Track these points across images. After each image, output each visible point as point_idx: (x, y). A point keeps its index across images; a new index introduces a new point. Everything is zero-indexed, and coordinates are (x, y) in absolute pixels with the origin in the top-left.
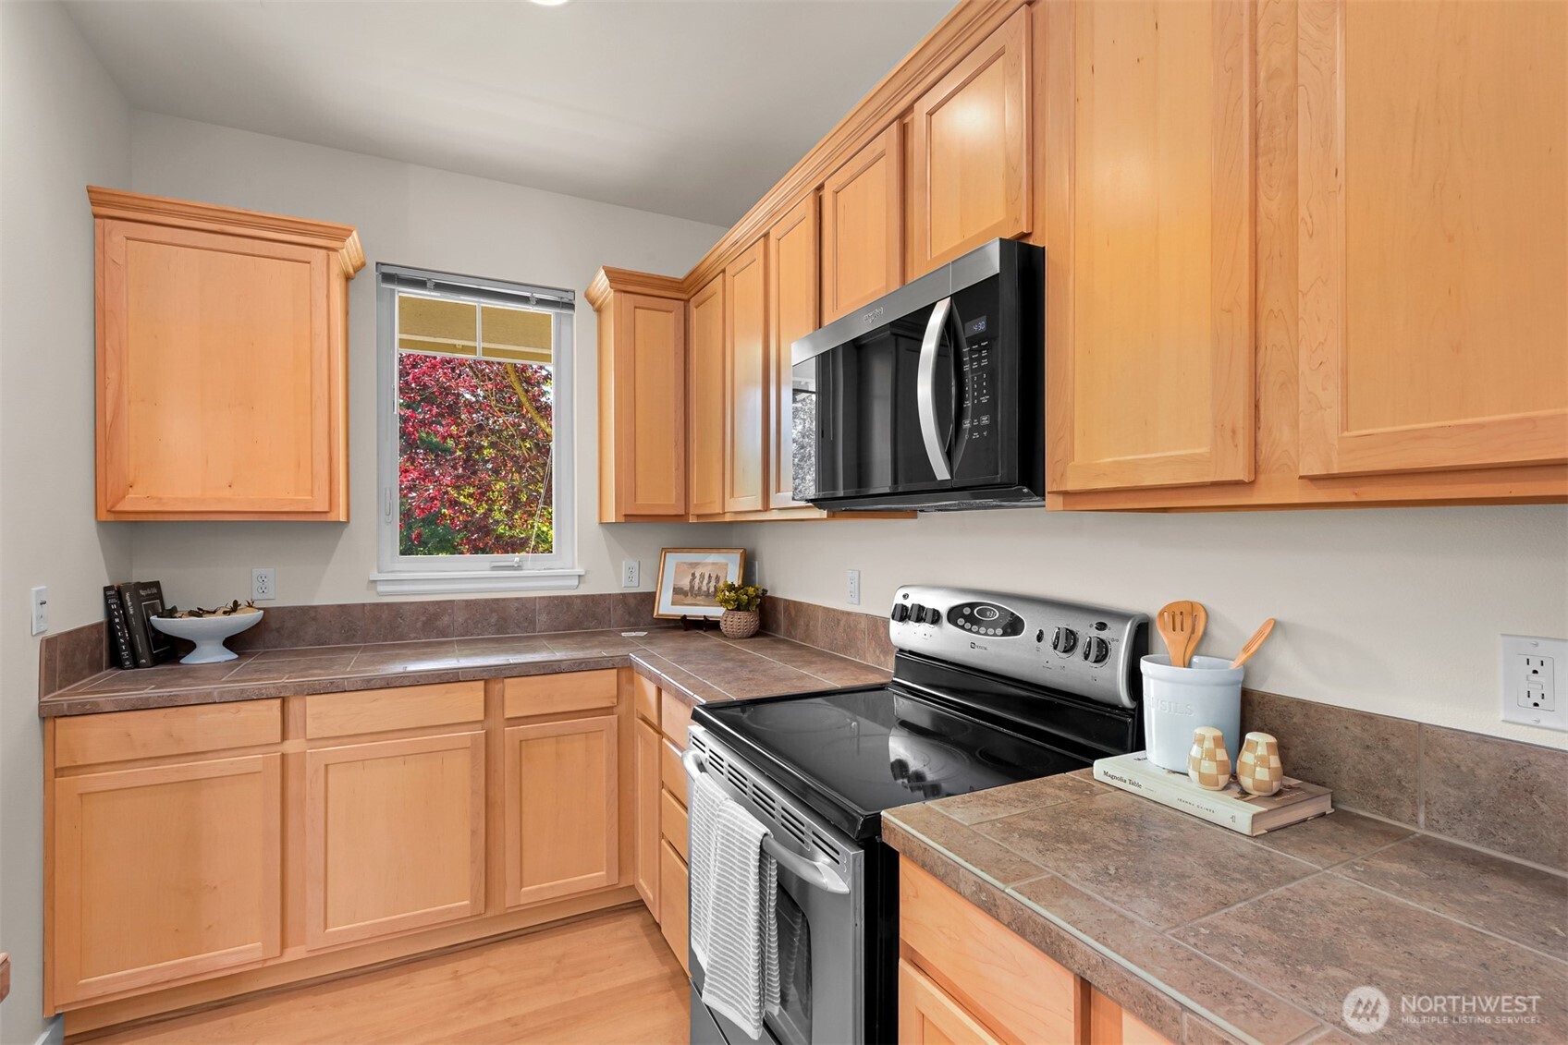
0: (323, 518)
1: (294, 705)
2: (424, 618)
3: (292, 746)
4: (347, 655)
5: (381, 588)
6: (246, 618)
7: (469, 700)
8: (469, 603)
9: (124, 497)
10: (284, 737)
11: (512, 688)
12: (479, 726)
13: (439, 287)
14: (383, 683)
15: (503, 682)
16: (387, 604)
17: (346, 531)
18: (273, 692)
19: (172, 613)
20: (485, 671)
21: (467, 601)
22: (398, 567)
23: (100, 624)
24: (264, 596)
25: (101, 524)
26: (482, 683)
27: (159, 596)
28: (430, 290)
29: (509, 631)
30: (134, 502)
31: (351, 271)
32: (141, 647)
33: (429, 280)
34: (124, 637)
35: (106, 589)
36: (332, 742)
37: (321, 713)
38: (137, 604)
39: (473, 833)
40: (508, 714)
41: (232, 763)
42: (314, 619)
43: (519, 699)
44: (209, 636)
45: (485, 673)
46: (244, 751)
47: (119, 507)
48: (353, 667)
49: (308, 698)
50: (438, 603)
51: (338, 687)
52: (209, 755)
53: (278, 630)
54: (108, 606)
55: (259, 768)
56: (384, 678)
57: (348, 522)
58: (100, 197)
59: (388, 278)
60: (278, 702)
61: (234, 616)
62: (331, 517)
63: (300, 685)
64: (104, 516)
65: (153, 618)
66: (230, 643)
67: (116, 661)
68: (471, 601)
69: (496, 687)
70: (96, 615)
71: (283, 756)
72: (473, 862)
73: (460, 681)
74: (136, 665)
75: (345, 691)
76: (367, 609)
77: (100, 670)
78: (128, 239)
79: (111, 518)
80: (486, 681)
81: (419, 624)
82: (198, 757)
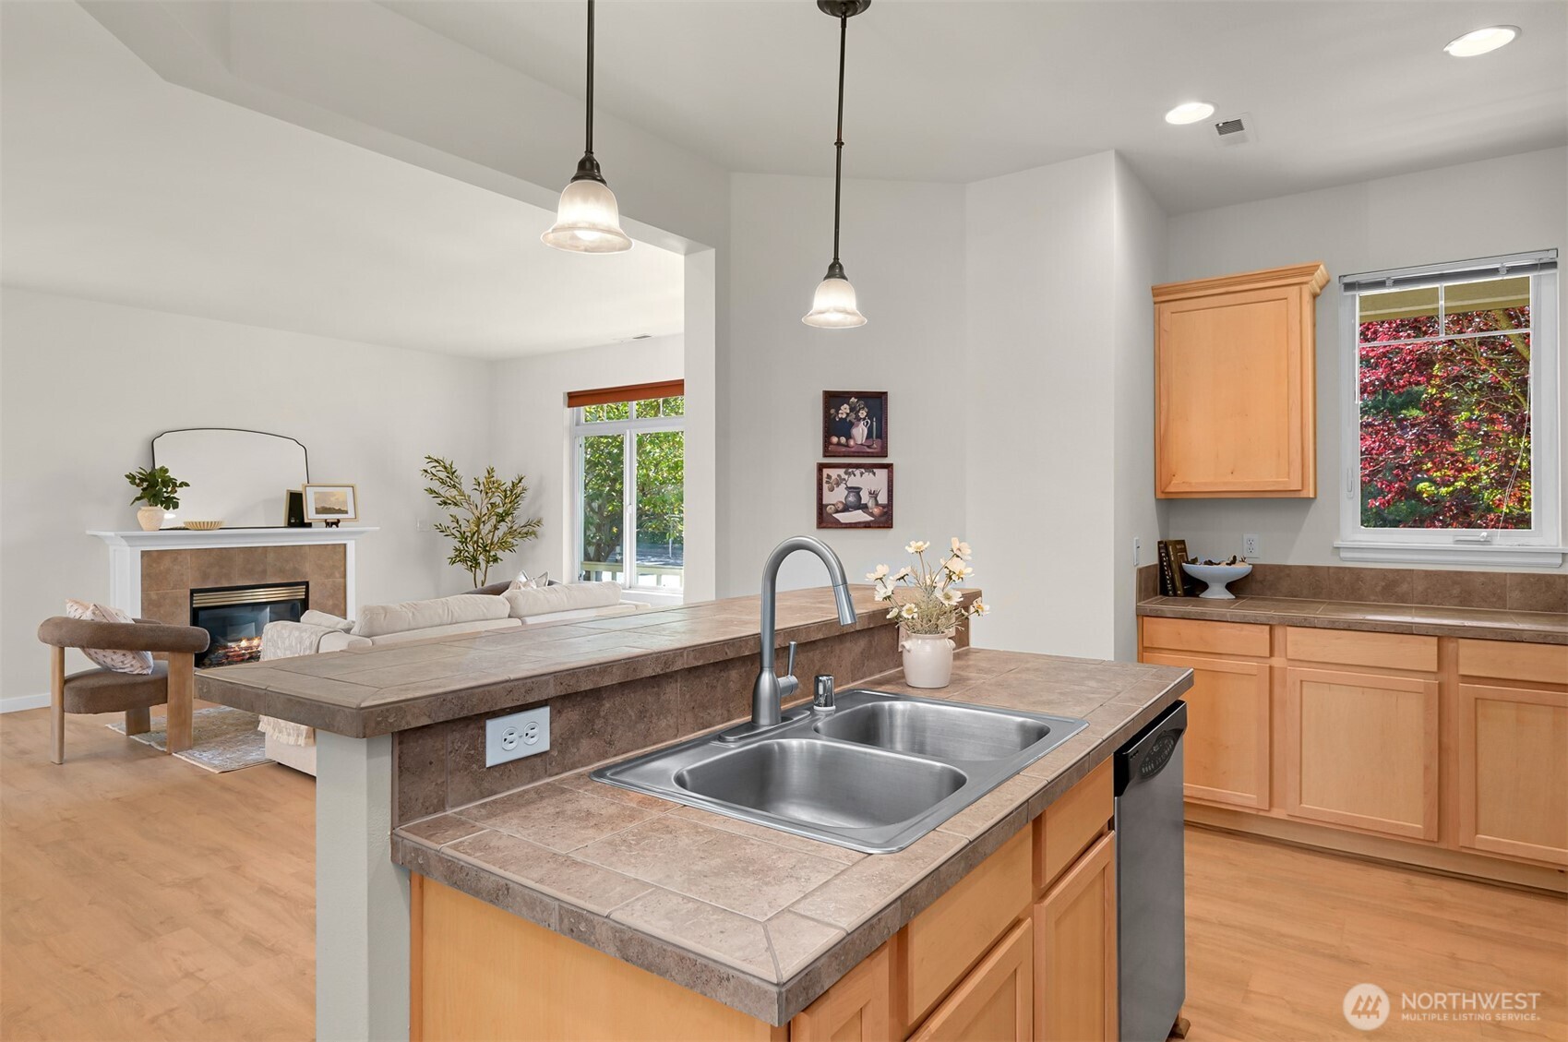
0: (1297, 495)
1: (1279, 632)
2: (1384, 584)
3: (1277, 662)
4: (1316, 605)
5: (1343, 554)
6: (1241, 569)
7: (1424, 653)
8: (1428, 574)
9: (1170, 482)
10: (1272, 654)
11: (1466, 649)
12: (1433, 676)
13: (1397, 282)
14: (1346, 626)
15: (1457, 642)
16: (1349, 568)
17: (1313, 506)
18: (1265, 621)
19: (1194, 561)
20: (1439, 628)
21: (1426, 571)
22: (1359, 537)
23: (1155, 565)
24: (1251, 555)
25: (1158, 500)
26: (1436, 638)
27: (1184, 550)
28: (1390, 287)
29: (1473, 604)
30: (1176, 486)
31: (1318, 291)
32: (1178, 584)
33: (1389, 278)
34: (1168, 575)
35: (1159, 543)
36: (1305, 664)
37: (1298, 642)
38: (1175, 555)
39: (1426, 768)
40: (1463, 671)
41: (1238, 665)
42: (1288, 575)
43: (1471, 658)
44: (1217, 579)
45: (1437, 631)
46: (1243, 658)
47: (1168, 490)
48: (1321, 613)
49: (1289, 628)
50: (1398, 571)
51: (1310, 623)
52: (1223, 657)
53: (1261, 582)
54: (1160, 554)
55: (1255, 672)
56: (1345, 622)
57: (1315, 498)
58: (1158, 291)
59: (1350, 286)
60: (1268, 628)
61: (1233, 566)
62: (1304, 494)
63: (1283, 617)
64: (1160, 496)
65: (1184, 564)
66: (1231, 587)
67: (1164, 592)
68: (1432, 571)
69: (1450, 646)
70: (1154, 560)
71: (1271, 668)
72: (1425, 793)
73: (1413, 634)
74: (1175, 595)
75: (1315, 627)
76: (1331, 571)
77: (1156, 595)
78: (1173, 313)
79: (1163, 496)
80: (1439, 638)
81: (1378, 589)
82: (1218, 656)
